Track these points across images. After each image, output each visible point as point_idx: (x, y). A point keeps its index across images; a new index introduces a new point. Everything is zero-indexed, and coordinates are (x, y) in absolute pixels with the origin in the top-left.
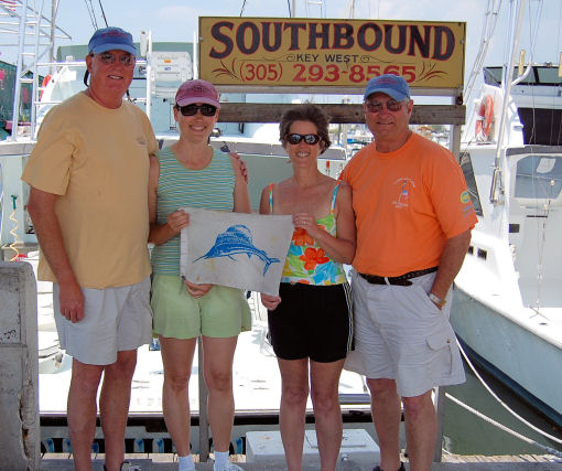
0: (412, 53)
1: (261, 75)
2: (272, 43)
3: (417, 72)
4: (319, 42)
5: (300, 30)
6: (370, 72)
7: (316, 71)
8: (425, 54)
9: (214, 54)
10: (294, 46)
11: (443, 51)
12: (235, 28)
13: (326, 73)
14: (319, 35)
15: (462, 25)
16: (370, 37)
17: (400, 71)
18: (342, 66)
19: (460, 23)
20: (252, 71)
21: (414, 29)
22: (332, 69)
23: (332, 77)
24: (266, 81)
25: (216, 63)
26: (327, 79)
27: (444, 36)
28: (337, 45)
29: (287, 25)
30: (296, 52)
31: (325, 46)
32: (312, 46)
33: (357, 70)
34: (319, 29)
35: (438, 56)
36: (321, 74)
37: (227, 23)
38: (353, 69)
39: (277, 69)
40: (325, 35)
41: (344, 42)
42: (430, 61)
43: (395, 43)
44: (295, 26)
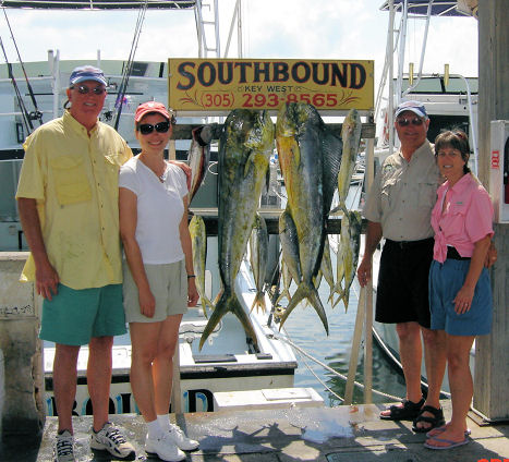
0: (334, 84)
1: (218, 102)
2: (225, 77)
3: (338, 99)
4: (262, 76)
5: (247, 68)
6: (302, 99)
7: (260, 98)
8: (344, 84)
9: (180, 86)
10: (243, 80)
11: (358, 82)
12: (197, 67)
13: (268, 100)
14: (262, 71)
15: (371, 63)
16: (301, 72)
17: (325, 98)
18: (280, 95)
19: (369, 61)
20: (210, 100)
21: (335, 66)
22: (273, 97)
23: (273, 103)
24: (221, 107)
25: (182, 94)
26: (269, 105)
27: (358, 70)
28: (276, 79)
29: (237, 64)
30: (244, 85)
31: (267, 79)
32: (257, 79)
33: (292, 97)
34: (262, 67)
35: (353, 86)
36: (264, 100)
37: (191, 63)
38: (289, 97)
39: (230, 97)
40: (266, 71)
41: (281, 76)
42: (348, 90)
43: (321, 77)
44: (244, 65)
